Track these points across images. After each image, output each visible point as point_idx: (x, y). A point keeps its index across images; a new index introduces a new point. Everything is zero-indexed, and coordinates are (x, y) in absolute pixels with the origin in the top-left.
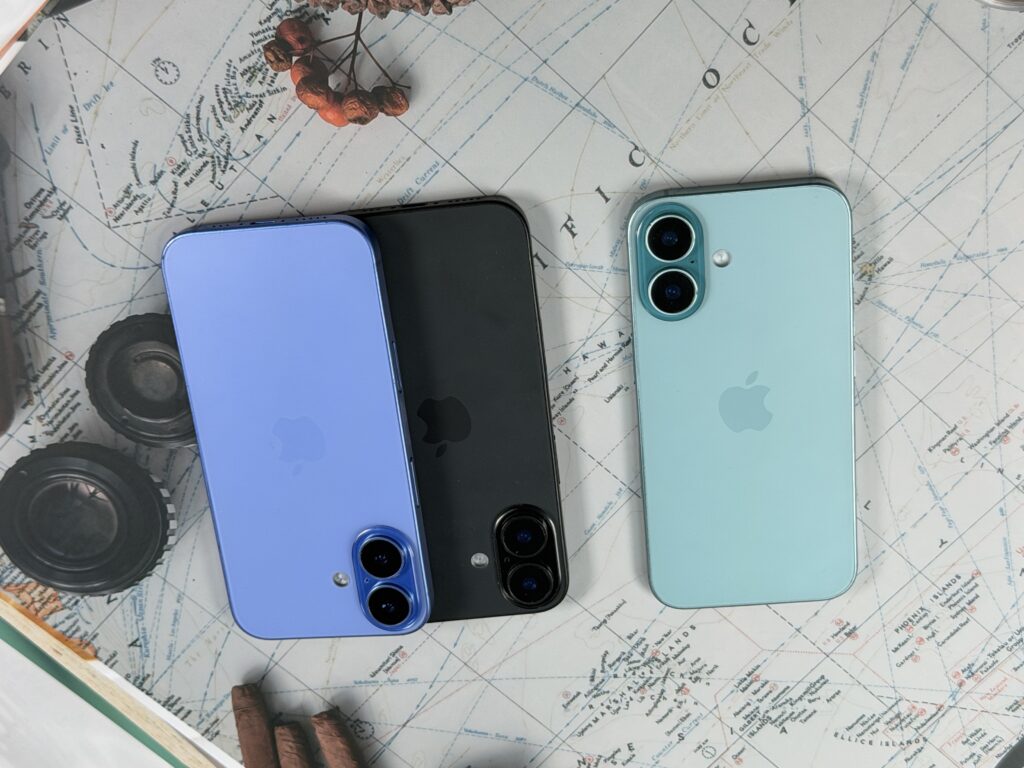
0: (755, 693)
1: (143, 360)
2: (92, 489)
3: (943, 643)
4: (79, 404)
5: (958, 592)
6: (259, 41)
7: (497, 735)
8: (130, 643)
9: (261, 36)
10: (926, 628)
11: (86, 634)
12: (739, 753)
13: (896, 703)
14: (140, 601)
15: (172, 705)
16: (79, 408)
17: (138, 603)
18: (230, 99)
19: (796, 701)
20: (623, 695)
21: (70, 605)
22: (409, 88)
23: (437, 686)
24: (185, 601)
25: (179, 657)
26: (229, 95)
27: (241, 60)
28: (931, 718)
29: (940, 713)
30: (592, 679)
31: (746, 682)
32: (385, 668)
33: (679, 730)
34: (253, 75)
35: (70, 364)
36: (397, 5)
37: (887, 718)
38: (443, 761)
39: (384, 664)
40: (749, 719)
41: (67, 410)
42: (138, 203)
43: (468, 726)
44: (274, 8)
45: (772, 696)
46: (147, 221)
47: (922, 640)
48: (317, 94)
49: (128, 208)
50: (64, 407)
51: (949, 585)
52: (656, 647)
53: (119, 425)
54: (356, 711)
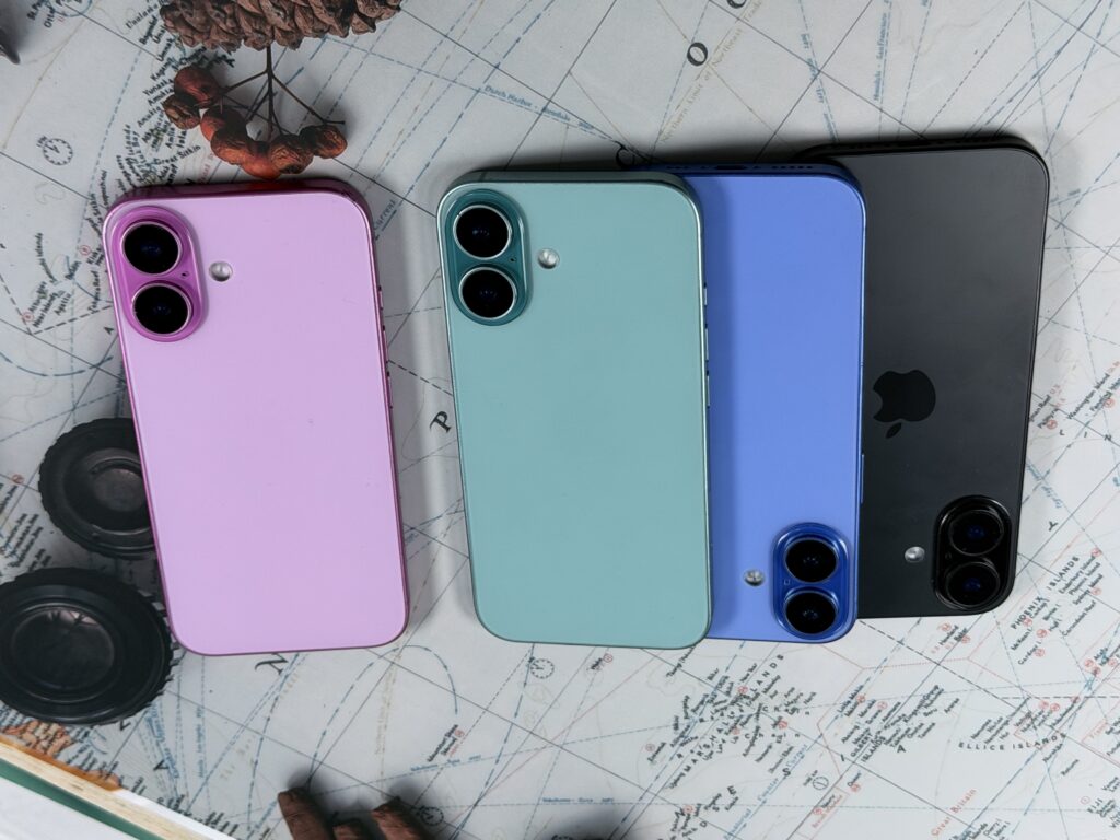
0: (862, 715)
1: (102, 471)
2: (76, 615)
3: (1069, 631)
4: (40, 529)
5: (1078, 575)
6: (156, 99)
7: (581, 800)
8: (155, 766)
9: (157, 93)
10: (1046, 618)
11: (104, 765)
12: (855, 780)
13: (1025, 702)
14: (156, 722)
15: (216, 822)
16: (41, 534)
17: (154, 724)
18: (137, 169)
19: (910, 716)
20: (713, 738)
21: (80, 737)
22: (343, 123)
23: (503, 761)
24: (206, 714)
25: (212, 772)
26: (134, 165)
27: (140, 123)
28: (1067, 712)
29: (1076, 706)
30: (676, 727)
31: (850, 706)
32: (442, 749)
33: (783, 765)
34: (158, 139)
35: (20, 488)
36: (310, 31)
37: (1017, 719)
38: (526, 834)
39: (440, 746)
40: (860, 743)
41: (29, 537)
42: (57, 303)
43: (547, 796)
44: (165, 59)
45: (882, 716)
46: (72, 320)
47: (1044, 631)
48: (237, 147)
49: (46, 309)
50: (24, 534)
51: (1066, 569)
52: (743, 684)
53: (90, 543)
54: (419, 798)
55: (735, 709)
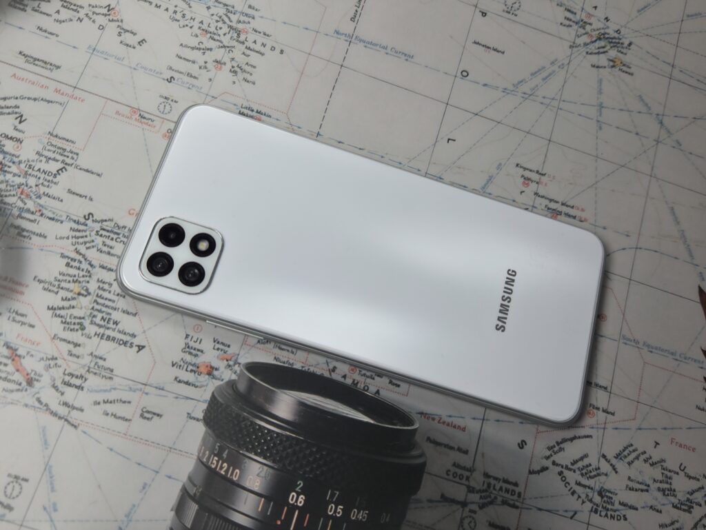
20: (193, 19)
33: (176, 75)
52: (250, 30)
55: (225, 29)
